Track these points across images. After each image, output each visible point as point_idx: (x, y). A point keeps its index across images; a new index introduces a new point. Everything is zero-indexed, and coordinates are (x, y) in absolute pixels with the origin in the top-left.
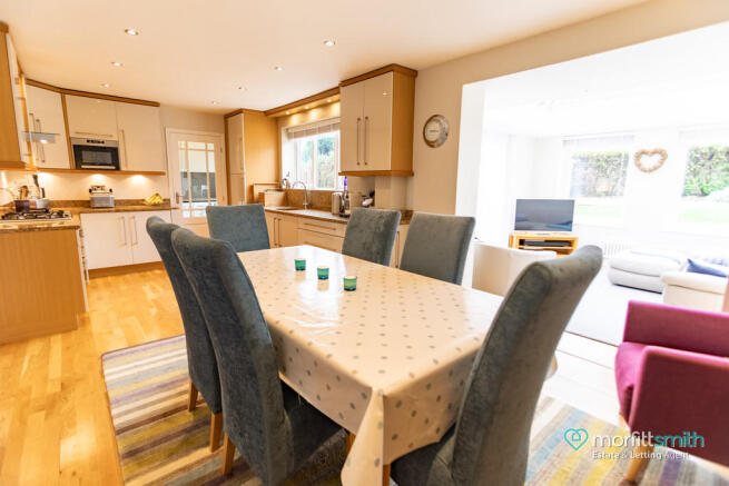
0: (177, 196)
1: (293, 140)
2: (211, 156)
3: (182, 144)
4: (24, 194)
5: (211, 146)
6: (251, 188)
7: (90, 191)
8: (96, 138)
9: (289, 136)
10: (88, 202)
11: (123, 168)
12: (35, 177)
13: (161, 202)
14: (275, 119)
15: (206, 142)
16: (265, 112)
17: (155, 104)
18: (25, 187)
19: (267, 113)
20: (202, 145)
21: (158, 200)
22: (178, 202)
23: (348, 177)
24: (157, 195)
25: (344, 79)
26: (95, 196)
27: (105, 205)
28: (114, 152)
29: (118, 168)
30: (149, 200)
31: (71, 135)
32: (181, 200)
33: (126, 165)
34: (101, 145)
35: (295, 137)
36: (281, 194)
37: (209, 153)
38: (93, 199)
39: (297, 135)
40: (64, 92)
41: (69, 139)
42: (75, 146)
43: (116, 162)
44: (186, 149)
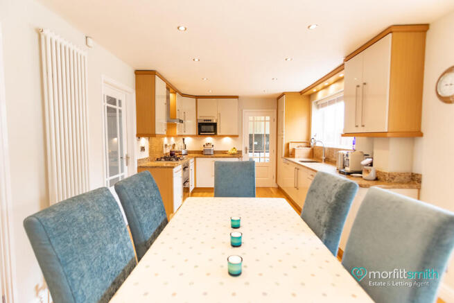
0: (246, 149)
1: (321, 109)
2: (268, 124)
3: (251, 118)
5: (268, 118)
6: (288, 145)
7: (204, 146)
8: (207, 118)
9: (318, 107)
11: (218, 134)
12: (184, 140)
13: (235, 152)
14: (307, 96)
15: (265, 116)
16: (300, 92)
17: (237, 97)
19: (301, 93)
20: (263, 118)
21: (234, 152)
22: (246, 153)
23: (357, 138)
24: (234, 148)
25: (347, 55)
26: (206, 148)
27: (209, 153)
28: (215, 125)
29: (216, 134)
30: (230, 151)
31: (198, 118)
32: (248, 151)
33: (220, 132)
34: (210, 122)
35: (322, 107)
36: (309, 149)
37: (267, 123)
38: (204, 150)
39: (324, 105)
40: (197, 97)
41: (197, 120)
42: (199, 123)
43: (215, 130)
44: (253, 121)
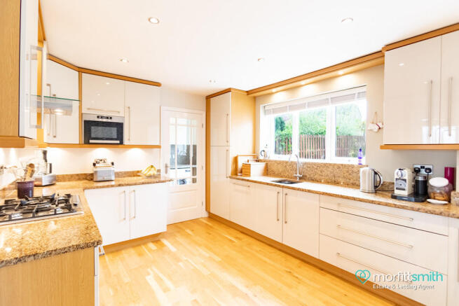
0: (166, 167)
3: (172, 120)
4: (29, 174)
5: (195, 122)
6: (236, 160)
7: (94, 165)
8: (105, 114)
9: (266, 112)
10: (92, 175)
11: (126, 142)
12: (45, 153)
14: (254, 98)
16: (247, 92)
17: (158, 84)
18: (31, 165)
21: (152, 172)
22: (166, 172)
24: (152, 166)
26: (98, 169)
27: (106, 178)
28: (120, 126)
29: (121, 143)
30: (145, 171)
31: (84, 111)
33: (129, 139)
34: (109, 120)
36: (263, 164)
38: (96, 172)
40: (81, 70)
41: (81, 115)
42: (86, 122)
43: (120, 137)
44: (176, 125)
